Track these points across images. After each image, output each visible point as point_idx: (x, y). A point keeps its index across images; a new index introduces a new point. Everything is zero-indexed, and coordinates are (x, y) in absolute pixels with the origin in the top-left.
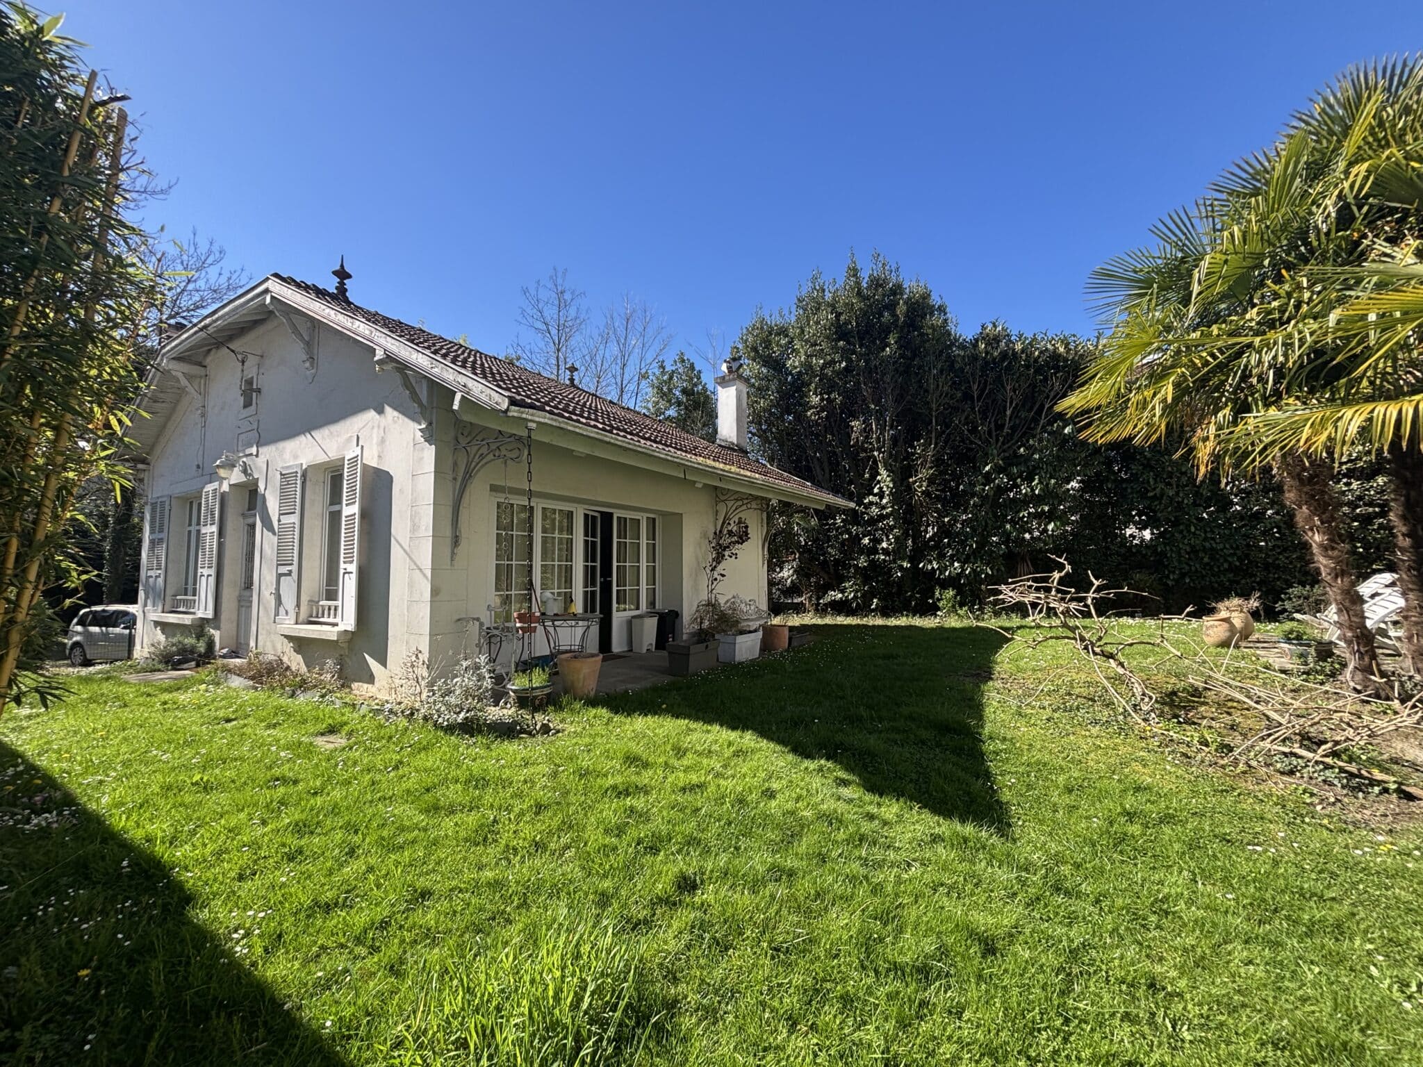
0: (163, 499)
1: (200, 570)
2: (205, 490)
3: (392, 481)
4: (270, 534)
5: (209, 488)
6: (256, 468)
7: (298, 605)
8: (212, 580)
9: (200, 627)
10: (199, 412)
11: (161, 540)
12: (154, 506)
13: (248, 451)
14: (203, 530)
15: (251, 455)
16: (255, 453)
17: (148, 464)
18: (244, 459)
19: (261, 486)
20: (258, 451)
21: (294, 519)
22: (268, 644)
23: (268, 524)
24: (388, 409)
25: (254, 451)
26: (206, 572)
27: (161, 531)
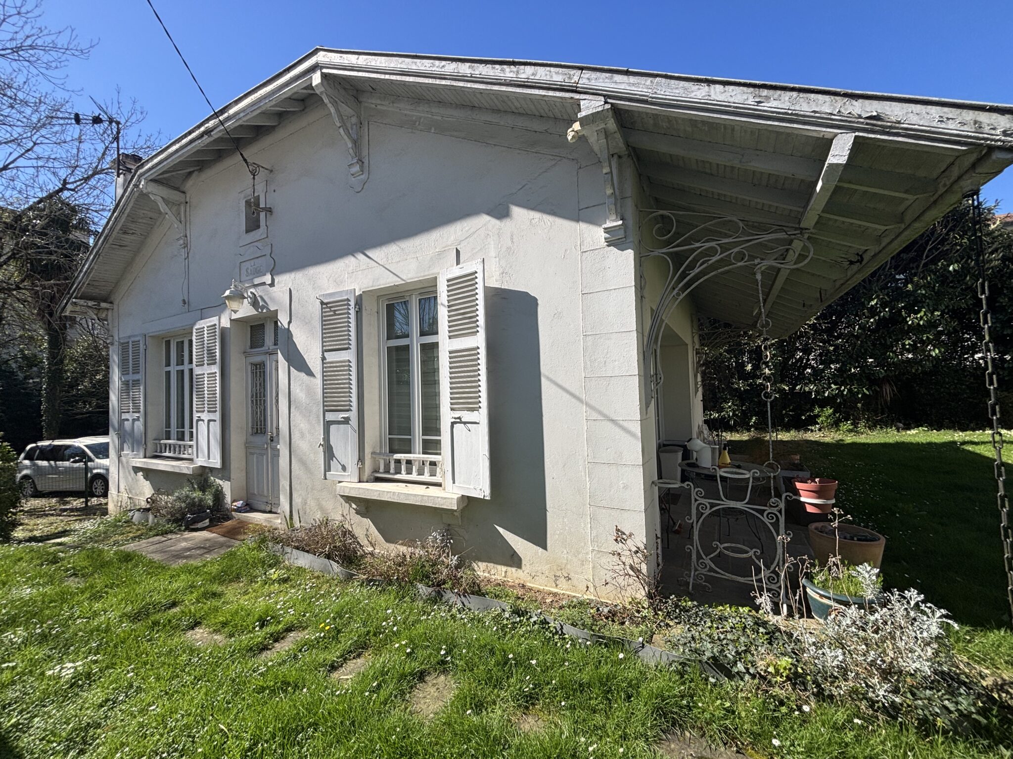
0: (136, 339)
1: (196, 415)
2: (197, 326)
3: (537, 304)
4: (303, 375)
5: (204, 324)
6: (271, 299)
7: (361, 459)
8: (216, 428)
9: (202, 477)
10: (181, 242)
11: (136, 383)
12: (124, 347)
13: (257, 281)
14: (197, 371)
15: (264, 284)
16: (269, 282)
17: (111, 303)
18: (253, 290)
19: (283, 320)
20: (273, 280)
21: (349, 356)
22: (311, 503)
23: (298, 362)
24: (516, 211)
25: (267, 279)
26: (205, 416)
27: (136, 371)
